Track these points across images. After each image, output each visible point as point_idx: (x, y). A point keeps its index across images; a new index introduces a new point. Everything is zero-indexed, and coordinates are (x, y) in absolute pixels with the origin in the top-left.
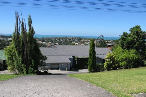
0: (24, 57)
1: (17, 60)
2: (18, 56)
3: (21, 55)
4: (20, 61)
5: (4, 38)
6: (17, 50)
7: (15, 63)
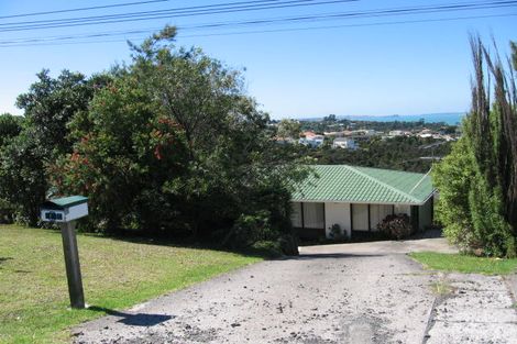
0: (509, 194)
1: (483, 204)
2: (488, 190)
3: (497, 189)
4: (496, 209)
5: (376, 130)
6: (482, 170)
7: (475, 215)
